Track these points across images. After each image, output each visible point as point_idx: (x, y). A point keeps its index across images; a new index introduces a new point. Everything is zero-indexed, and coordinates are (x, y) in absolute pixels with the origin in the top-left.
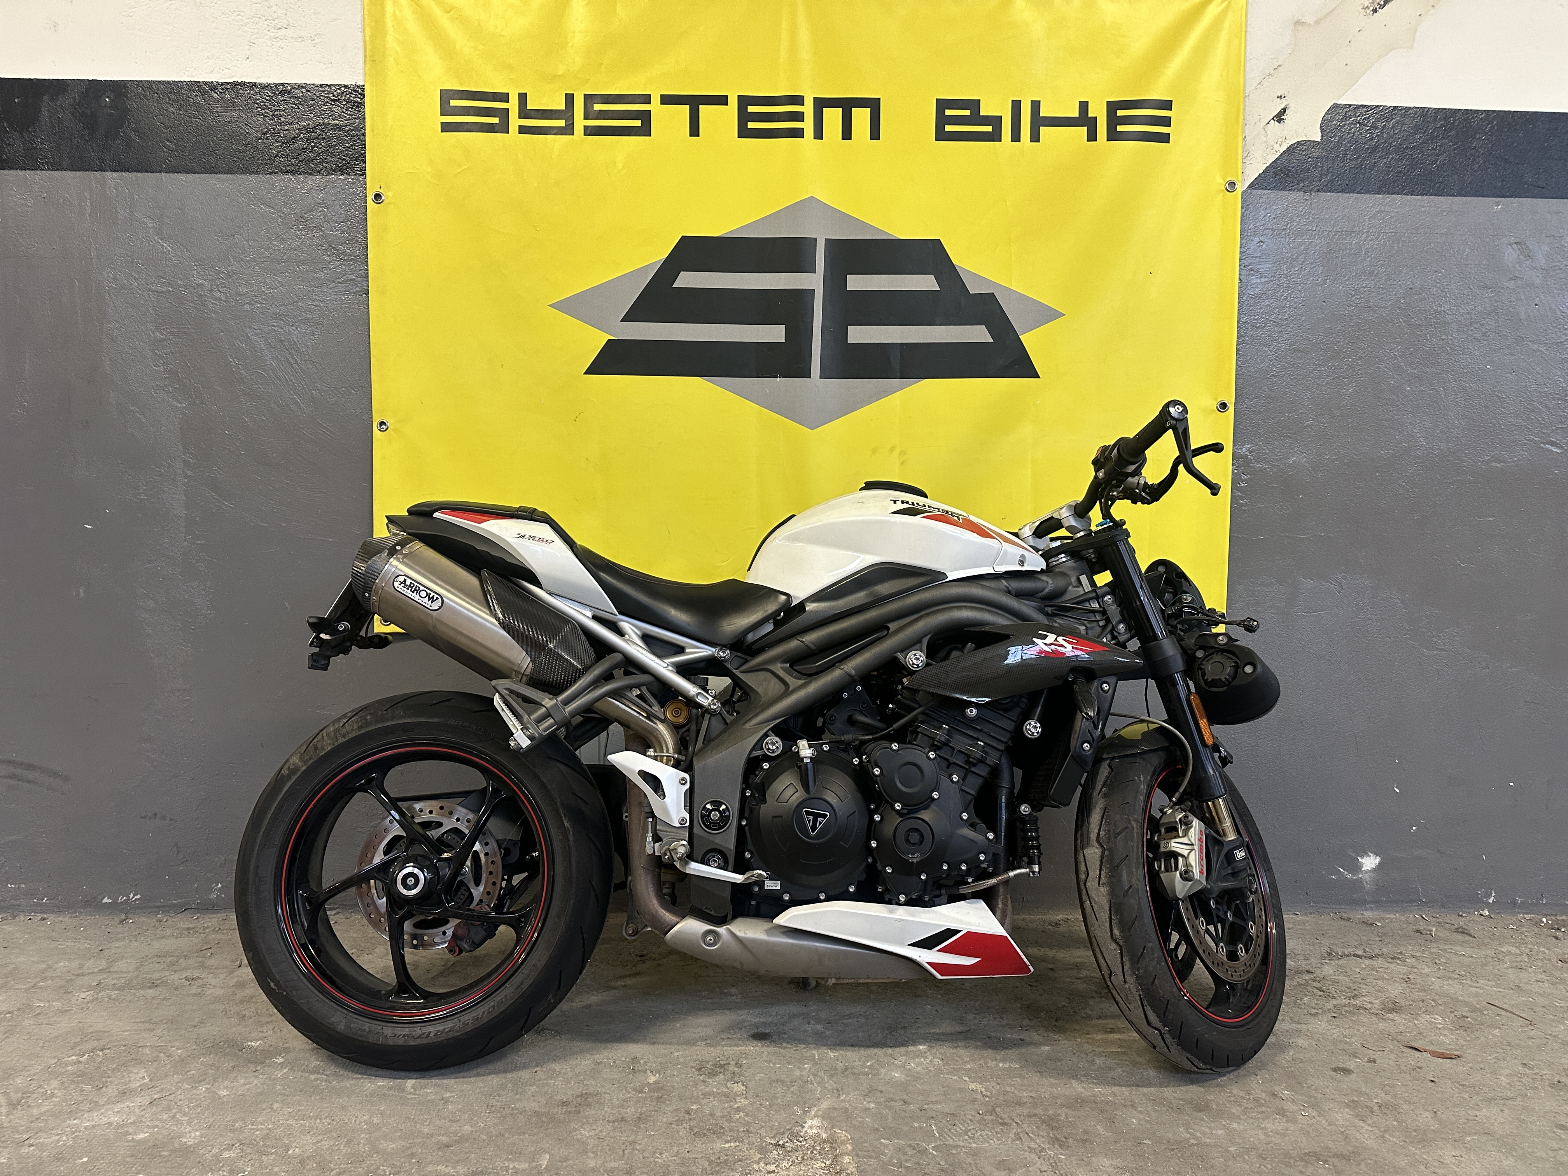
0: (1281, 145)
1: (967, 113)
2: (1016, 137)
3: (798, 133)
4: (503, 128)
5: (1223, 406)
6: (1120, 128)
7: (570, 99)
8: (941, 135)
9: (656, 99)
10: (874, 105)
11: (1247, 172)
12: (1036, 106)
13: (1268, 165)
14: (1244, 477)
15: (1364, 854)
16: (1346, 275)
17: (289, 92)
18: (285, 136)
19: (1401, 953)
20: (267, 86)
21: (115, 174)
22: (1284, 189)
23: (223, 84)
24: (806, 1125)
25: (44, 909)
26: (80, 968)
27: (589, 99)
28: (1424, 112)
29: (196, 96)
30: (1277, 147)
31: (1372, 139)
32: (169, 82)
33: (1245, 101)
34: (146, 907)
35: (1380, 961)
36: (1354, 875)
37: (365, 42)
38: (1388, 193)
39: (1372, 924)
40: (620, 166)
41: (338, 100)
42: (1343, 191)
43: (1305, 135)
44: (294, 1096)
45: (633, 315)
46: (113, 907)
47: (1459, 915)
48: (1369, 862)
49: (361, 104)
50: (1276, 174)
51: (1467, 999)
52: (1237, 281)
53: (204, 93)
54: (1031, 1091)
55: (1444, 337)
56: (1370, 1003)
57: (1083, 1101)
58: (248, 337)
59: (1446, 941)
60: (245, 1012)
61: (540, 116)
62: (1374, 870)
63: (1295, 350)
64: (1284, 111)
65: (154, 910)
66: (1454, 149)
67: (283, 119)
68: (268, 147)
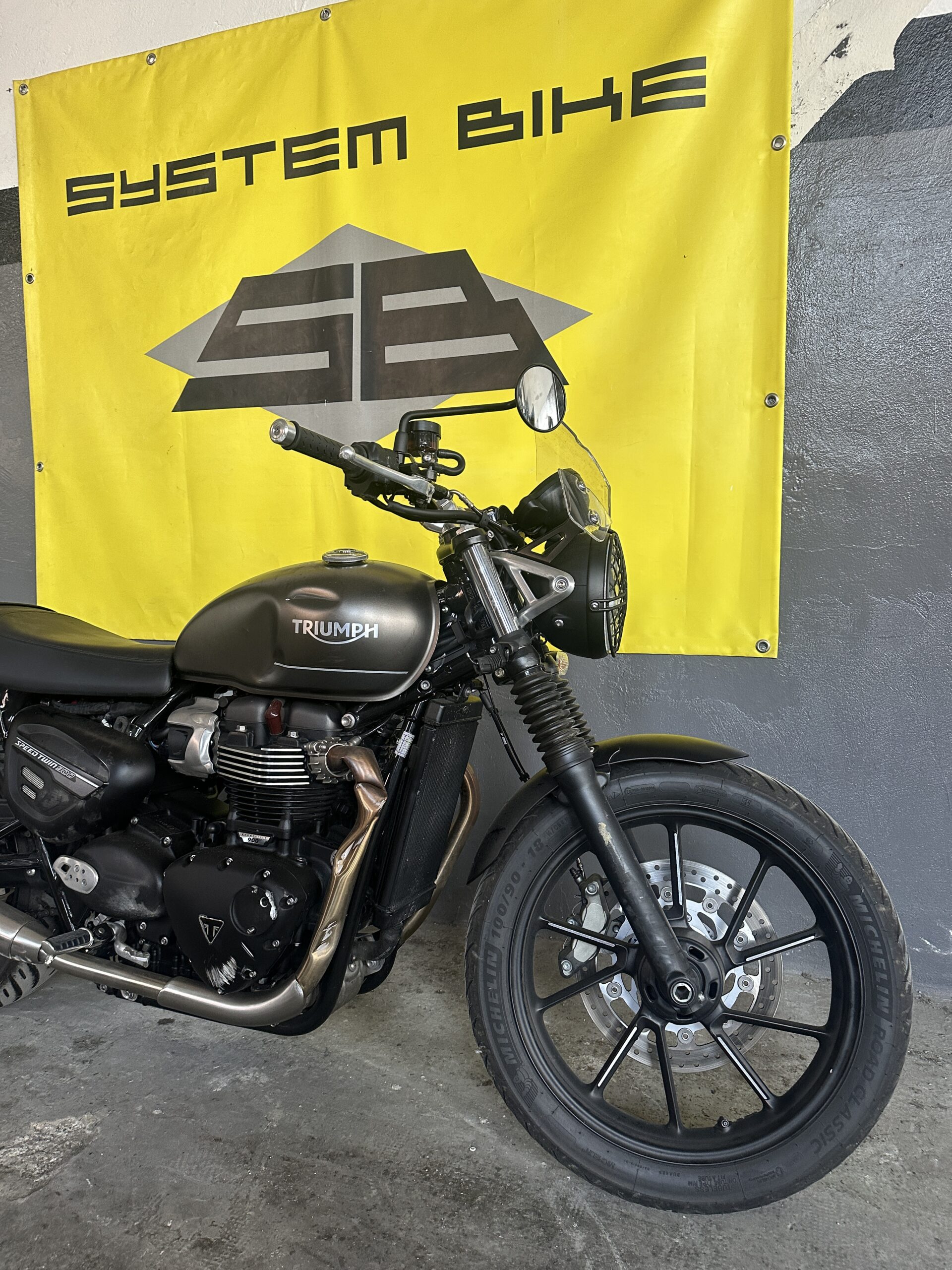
0: (842, 84)
1: (489, 114)
2: (537, 131)
3: (335, 165)
4: (109, 205)
5: (771, 399)
6: (645, 100)
7: (156, 168)
8: (464, 143)
9: (219, 156)
10: (399, 124)
11: (798, 124)
12: (557, 93)
13: (826, 111)
14: (799, 480)
22: (848, 136)
27: (170, 166)
36: (944, 949)
43: (874, 66)
45: (206, 355)
50: (836, 119)
61: (135, 189)
64: (845, 42)
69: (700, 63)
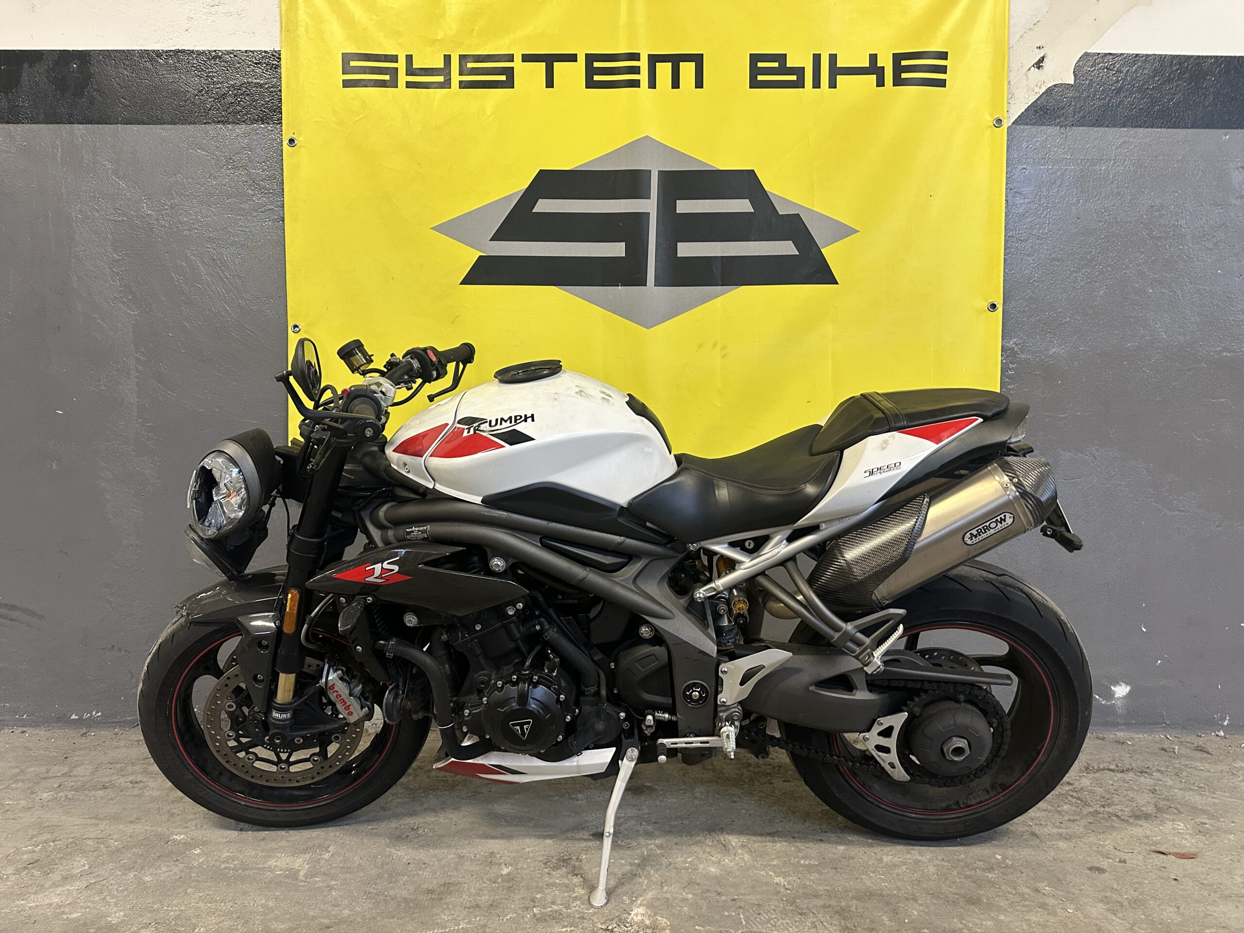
0: (1040, 88)
1: (776, 65)
2: (817, 84)
3: (636, 84)
4: (393, 83)
5: (993, 306)
6: (904, 76)
7: (447, 59)
8: (754, 84)
9: (518, 58)
10: (698, 59)
11: (1011, 111)
12: (833, 58)
13: (1029, 104)
14: (1011, 366)
15: (1116, 683)
16: (1096, 195)
17: (220, 58)
18: (217, 93)
19: (1148, 767)
20: (203, 53)
21: (81, 126)
22: (1043, 124)
23: (167, 52)
24: (633, 913)
25: (24, 724)
26: (47, 772)
27: (462, 58)
28: (1162, 58)
29: (145, 61)
30: (1037, 90)
31: (1118, 81)
32: (124, 51)
33: (1009, 52)
34: (105, 723)
35: (1131, 775)
36: (1108, 701)
37: (281, 16)
38: (1132, 127)
39: (1123, 743)
40: (489, 113)
41: (260, 63)
42: (1093, 126)
43: (1061, 79)
44: (206, 882)
45: (500, 235)
46: (80, 722)
47: (1198, 736)
48: (1121, 691)
49: (278, 66)
50: (1036, 112)
51: (1205, 808)
52: (1004, 202)
53: (151, 59)
54: (827, 885)
55: (1181, 247)
56: (1121, 810)
57: (871, 894)
58: (187, 257)
59: (1187, 757)
60: (175, 811)
61: (423, 73)
62: (1125, 697)
63: (1054, 259)
64: (1042, 59)
65: (112, 725)
66: (1188, 89)
67: (215, 80)
68: (204, 102)
69: (944, 56)
